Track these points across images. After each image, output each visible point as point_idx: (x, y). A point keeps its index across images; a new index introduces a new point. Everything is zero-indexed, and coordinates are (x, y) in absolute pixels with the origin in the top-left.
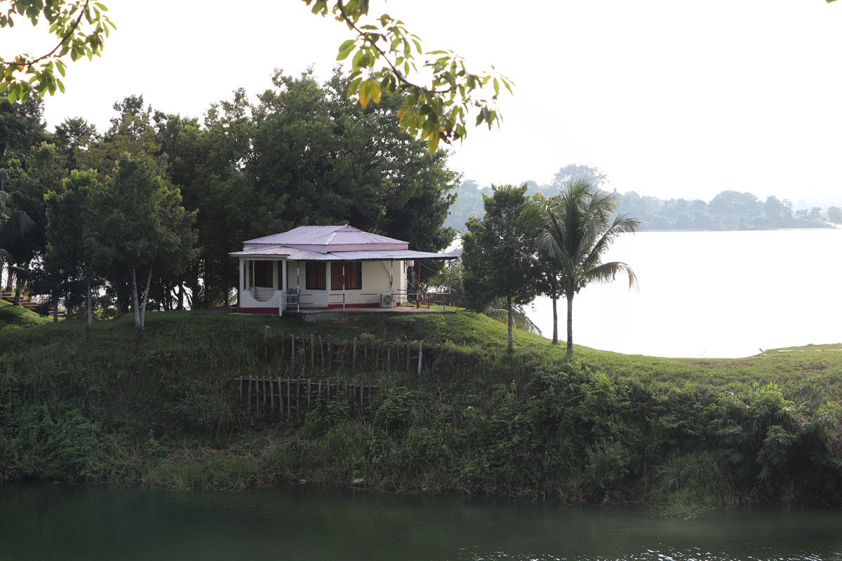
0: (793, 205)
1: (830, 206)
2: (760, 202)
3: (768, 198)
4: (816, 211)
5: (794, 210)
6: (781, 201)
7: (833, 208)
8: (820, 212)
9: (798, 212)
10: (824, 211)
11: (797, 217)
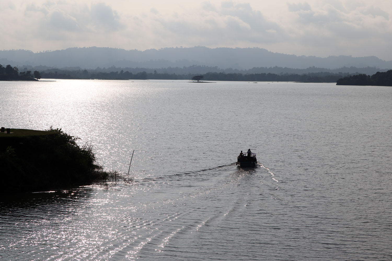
0: (18, 70)
1: (35, 71)
2: (3, 67)
3: (7, 66)
4: (29, 72)
5: (19, 72)
6: (13, 68)
7: (36, 71)
8: (31, 73)
9: (21, 73)
10: (32, 73)
11: (21, 75)
